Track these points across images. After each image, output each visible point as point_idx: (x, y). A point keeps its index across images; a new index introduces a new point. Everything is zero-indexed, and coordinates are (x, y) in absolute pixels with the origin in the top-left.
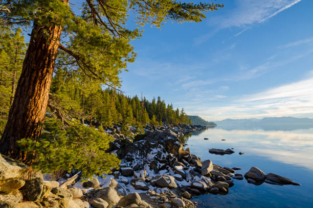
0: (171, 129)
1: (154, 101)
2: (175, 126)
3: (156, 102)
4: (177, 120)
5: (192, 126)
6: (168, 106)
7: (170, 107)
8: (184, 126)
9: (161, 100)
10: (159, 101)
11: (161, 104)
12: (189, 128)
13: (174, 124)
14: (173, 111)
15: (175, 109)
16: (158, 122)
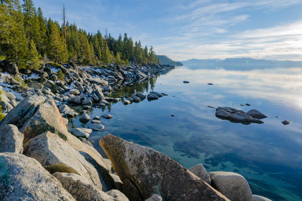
0: (140, 70)
1: (120, 38)
2: (143, 65)
3: (122, 39)
4: (146, 59)
5: (161, 66)
6: (136, 43)
7: (138, 45)
8: (153, 66)
9: (128, 37)
10: (125, 39)
11: (128, 42)
12: (158, 68)
13: (143, 63)
14: (141, 49)
15: (143, 47)
16: (124, 62)
